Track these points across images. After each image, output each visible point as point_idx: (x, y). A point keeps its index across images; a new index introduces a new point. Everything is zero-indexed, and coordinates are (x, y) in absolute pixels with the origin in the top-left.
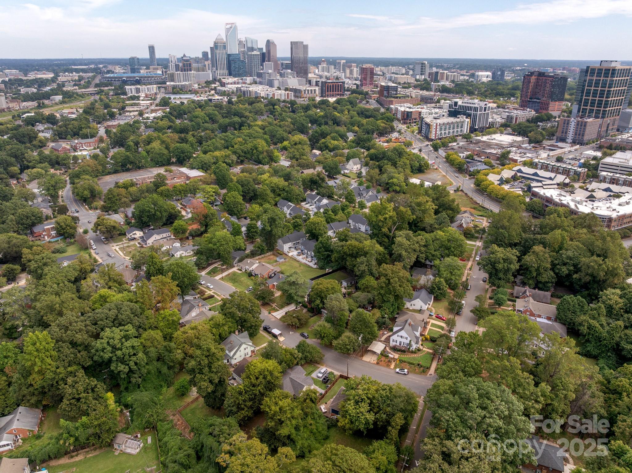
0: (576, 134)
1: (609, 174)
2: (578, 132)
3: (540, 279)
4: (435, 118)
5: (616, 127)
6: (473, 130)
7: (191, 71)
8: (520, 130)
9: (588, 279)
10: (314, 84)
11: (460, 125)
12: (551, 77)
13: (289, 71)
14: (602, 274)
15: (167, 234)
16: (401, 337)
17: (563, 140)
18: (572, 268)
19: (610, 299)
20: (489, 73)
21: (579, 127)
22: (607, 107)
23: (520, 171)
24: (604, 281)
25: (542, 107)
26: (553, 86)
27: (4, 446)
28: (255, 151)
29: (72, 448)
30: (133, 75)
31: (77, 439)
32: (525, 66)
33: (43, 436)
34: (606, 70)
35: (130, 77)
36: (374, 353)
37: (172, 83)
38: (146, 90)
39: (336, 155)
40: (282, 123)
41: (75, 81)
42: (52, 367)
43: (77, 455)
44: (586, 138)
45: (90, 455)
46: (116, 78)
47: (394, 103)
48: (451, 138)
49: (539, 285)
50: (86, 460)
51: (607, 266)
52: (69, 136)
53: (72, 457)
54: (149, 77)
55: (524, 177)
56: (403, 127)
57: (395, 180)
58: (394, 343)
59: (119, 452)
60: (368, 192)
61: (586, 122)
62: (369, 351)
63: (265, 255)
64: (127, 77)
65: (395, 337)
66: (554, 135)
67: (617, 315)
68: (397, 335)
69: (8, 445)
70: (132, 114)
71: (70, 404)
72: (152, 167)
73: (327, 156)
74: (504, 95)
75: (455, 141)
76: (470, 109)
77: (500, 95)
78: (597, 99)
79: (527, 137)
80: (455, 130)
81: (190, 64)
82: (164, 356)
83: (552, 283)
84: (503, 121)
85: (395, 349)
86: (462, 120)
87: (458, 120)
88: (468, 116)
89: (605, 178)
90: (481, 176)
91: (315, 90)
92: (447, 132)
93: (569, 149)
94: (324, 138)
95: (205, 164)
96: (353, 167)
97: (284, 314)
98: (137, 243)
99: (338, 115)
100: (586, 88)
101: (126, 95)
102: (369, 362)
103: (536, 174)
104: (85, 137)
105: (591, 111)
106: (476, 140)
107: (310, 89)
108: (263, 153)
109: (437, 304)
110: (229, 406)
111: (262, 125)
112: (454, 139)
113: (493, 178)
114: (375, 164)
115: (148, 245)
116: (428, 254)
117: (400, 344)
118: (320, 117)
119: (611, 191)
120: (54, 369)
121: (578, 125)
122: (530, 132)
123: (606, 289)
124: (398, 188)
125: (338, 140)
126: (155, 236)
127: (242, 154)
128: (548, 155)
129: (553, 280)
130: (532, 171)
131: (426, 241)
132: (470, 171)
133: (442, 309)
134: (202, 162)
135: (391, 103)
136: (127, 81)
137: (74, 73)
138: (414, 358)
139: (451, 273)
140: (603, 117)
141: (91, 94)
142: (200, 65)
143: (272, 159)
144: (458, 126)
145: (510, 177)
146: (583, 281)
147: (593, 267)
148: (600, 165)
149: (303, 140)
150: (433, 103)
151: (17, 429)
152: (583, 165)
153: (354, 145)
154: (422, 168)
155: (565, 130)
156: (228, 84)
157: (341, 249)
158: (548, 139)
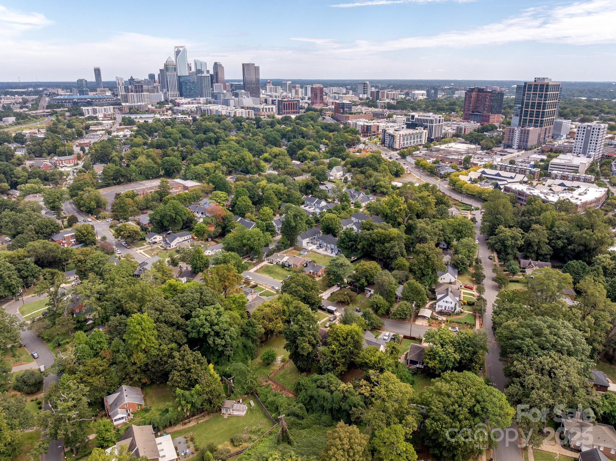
0: (520, 141)
1: (559, 172)
2: (522, 139)
3: (541, 252)
4: (396, 130)
5: (551, 134)
6: (430, 140)
7: (142, 92)
8: (472, 139)
9: (582, 248)
10: (270, 102)
11: (419, 136)
12: (489, 92)
13: (243, 91)
14: (593, 243)
15: (188, 236)
16: (447, 302)
17: (510, 146)
18: (566, 241)
19: (603, 262)
20: (424, 92)
21: (523, 134)
22: (544, 118)
23: (484, 172)
24: (594, 249)
25: (484, 119)
26: (492, 101)
27: (120, 419)
28: (243, 162)
29: (188, 414)
30: (82, 97)
31: (193, 405)
32: (452, 85)
33: (150, 409)
34: (540, 85)
35: (82, 99)
36: (424, 317)
37: (127, 104)
38: (103, 111)
39: (318, 164)
40: (255, 137)
41: (20, 103)
42: (155, 345)
43: (189, 422)
44: (529, 144)
45: (202, 421)
46: (66, 99)
47: (350, 118)
48: (415, 148)
49: (539, 257)
50: (199, 426)
51: (597, 236)
52: (45, 154)
53: (185, 424)
54: (101, 99)
55: (487, 178)
56: (366, 139)
57: (382, 183)
58: (440, 309)
59: (227, 416)
60: (359, 194)
61: (529, 130)
62: (419, 316)
63: (288, 250)
64: (78, 99)
65: (440, 303)
66: (501, 143)
67: (610, 274)
68: (442, 301)
69: (122, 418)
70: (99, 133)
71: (181, 375)
72: (141, 180)
73: (310, 165)
74: (444, 110)
75: (418, 149)
76: (426, 121)
77: (441, 110)
78: (535, 110)
79: (479, 144)
80: (416, 140)
81: (142, 86)
82: (249, 331)
83: (550, 255)
84: (454, 132)
85: (441, 313)
86: (421, 131)
87: (417, 131)
88: (425, 128)
89: (556, 176)
90: (452, 177)
91: (272, 108)
92: (409, 142)
93: (517, 154)
94: (301, 149)
95: (199, 174)
96: (337, 173)
97: (329, 295)
98: (159, 247)
99: (305, 129)
100: (525, 101)
101: (83, 116)
102: (422, 325)
103: (498, 175)
104: (63, 154)
105: (531, 121)
106: (436, 148)
107: (267, 107)
108: (251, 164)
109: (460, 277)
110: (325, 365)
111: (237, 140)
112: (416, 148)
113: (464, 178)
114: (357, 170)
115: (172, 247)
116: (446, 237)
117: (445, 309)
118: (288, 131)
119: (565, 186)
120: (157, 346)
121: (522, 133)
122: (482, 140)
123: (597, 255)
124: (385, 190)
125: (314, 151)
126: (178, 238)
127: (232, 165)
128: (501, 160)
129: (551, 253)
130: (494, 172)
131: (443, 226)
132: (441, 174)
133: (466, 280)
134: (195, 172)
135: (348, 118)
136: (78, 102)
137: (16, 96)
138: (459, 319)
139: (469, 251)
140: (541, 126)
141: (44, 115)
142: (150, 86)
143: (260, 169)
144: (417, 137)
145: (477, 177)
146: (577, 251)
147: (585, 238)
148: (550, 165)
149: (282, 152)
150: (384, 118)
151: (129, 403)
152: (534, 166)
153: (328, 155)
154: (399, 173)
155: (511, 138)
156: (183, 104)
157: (369, 236)
158: (496, 146)
